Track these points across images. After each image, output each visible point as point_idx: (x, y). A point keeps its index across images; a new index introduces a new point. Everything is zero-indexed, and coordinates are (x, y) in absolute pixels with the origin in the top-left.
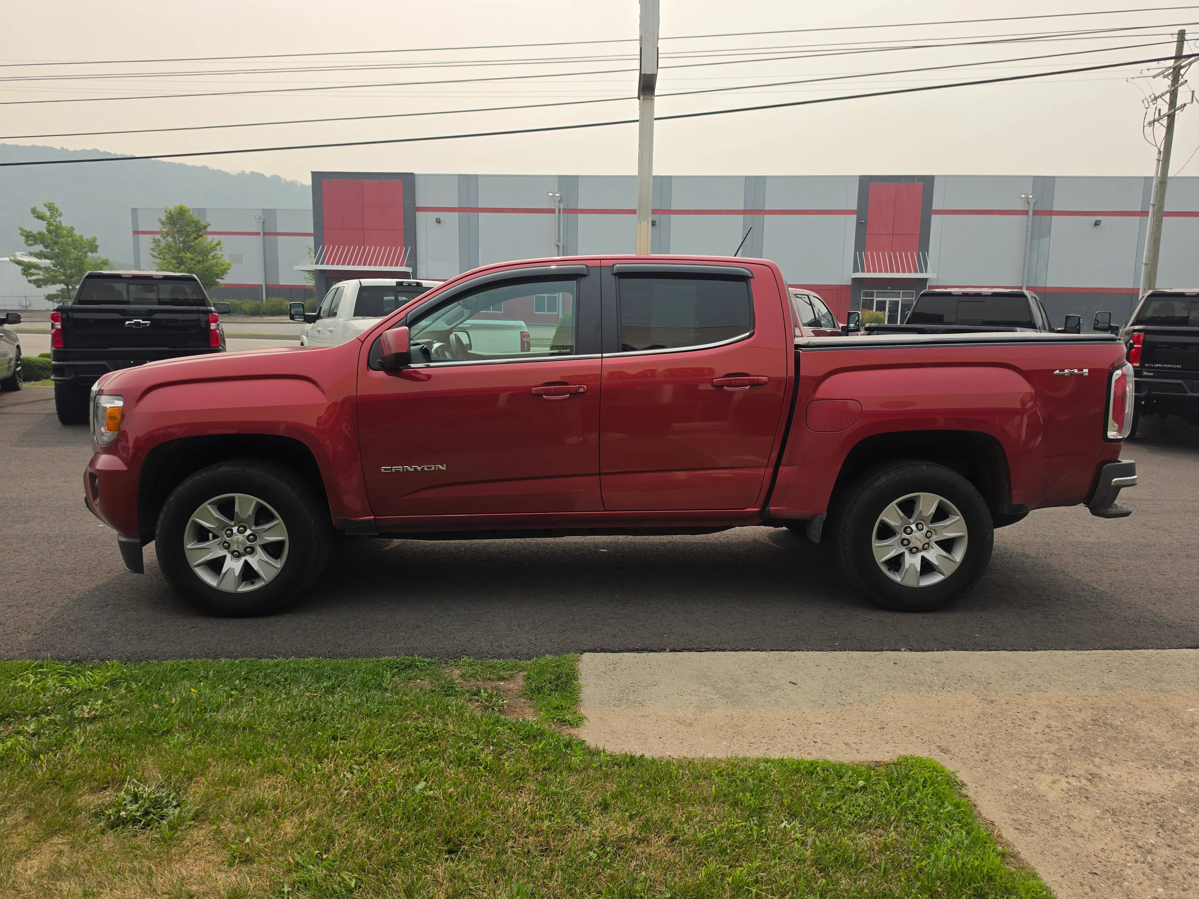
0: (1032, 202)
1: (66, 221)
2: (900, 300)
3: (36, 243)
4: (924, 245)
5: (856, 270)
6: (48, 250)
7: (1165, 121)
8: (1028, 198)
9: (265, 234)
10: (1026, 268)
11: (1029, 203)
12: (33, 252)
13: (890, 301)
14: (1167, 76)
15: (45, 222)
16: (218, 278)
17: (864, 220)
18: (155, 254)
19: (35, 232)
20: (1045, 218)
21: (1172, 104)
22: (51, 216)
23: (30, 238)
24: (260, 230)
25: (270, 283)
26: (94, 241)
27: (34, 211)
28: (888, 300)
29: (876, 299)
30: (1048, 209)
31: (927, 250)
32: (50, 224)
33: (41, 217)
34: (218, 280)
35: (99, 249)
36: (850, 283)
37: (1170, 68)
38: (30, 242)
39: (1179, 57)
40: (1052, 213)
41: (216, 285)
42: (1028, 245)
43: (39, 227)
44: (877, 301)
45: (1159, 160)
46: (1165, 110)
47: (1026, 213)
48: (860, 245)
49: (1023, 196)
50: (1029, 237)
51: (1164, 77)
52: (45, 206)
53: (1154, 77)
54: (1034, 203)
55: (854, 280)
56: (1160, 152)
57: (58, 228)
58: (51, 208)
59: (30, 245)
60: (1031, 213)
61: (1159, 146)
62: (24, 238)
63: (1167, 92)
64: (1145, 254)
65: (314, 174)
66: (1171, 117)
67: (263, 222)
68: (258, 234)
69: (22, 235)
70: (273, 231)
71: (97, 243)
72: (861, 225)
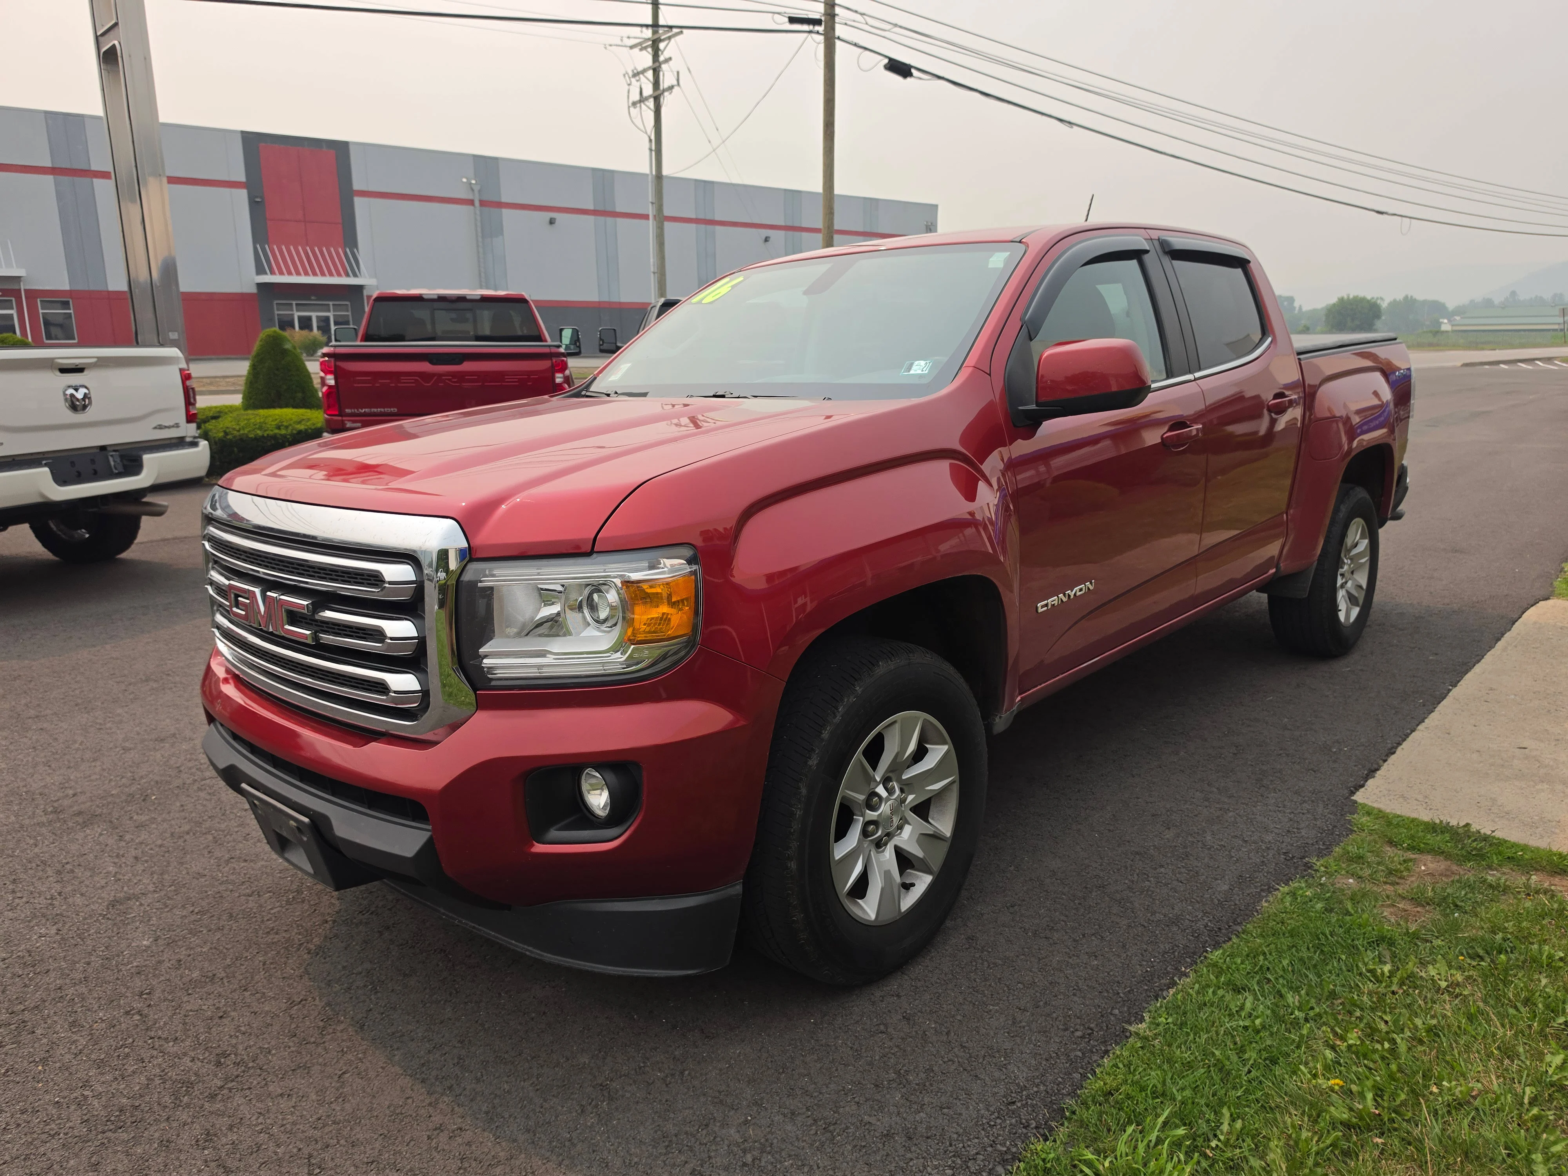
0: (476, 188)
2: (331, 315)
4: (350, 240)
5: (260, 271)
7: (651, 103)
8: (471, 184)
10: (483, 275)
11: (473, 190)
13: (317, 317)
14: (645, 48)
17: (261, 198)
20: (494, 211)
21: (656, 84)
28: (314, 315)
29: (297, 314)
30: (496, 199)
31: (356, 246)
36: (254, 290)
37: (649, 39)
39: (655, 25)
40: (500, 205)
42: (480, 244)
44: (300, 318)
45: (651, 150)
46: (648, 90)
47: (471, 202)
48: (260, 235)
49: (464, 180)
50: (480, 234)
51: (641, 50)
53: (631, 47)
54: (479, 191)
55: (260, 286)
56: (650, 140)
60: (477, 203)
61: (649, 133)
63: (649, 68)
64: (652, 260)
66: (657, 99)
72: (256, 205)
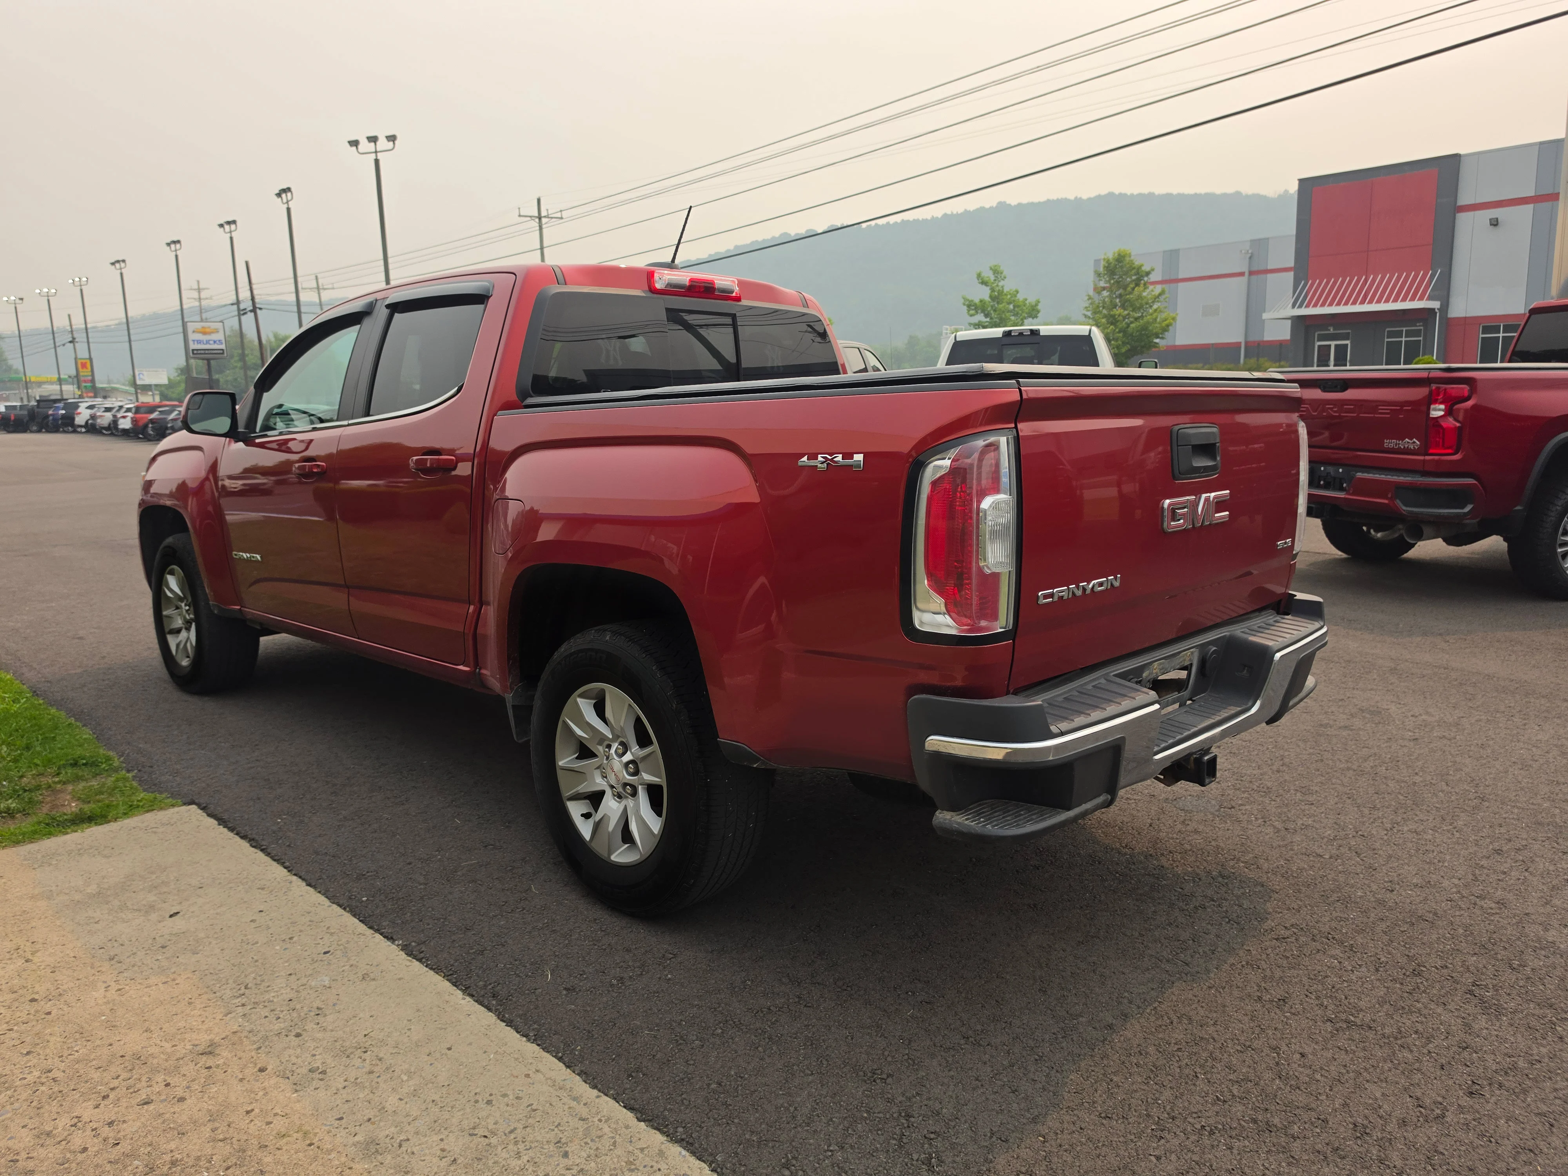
1: (1008, 285)
3: (977, 312)
6: (988, 319)
9: (1251, 273)
12: (972, 322)
15: (988, 288)
16: (1158, 337)
18: (1089, 314)
19: (977, 301)
22: (995, 280)
23: (973, 307)
24: (1245, 269)
25: (1251, 339)
26: (1036, 305)
27: (979, 275)
32: (993, 290)
33: (984, 283)
34: (1157, 341)
35: (1039, 315)
38: (972, 312)
41: (1155, 347)
43: (982, 294)
52: (991, 269)
57: (1001, 293)
58: (996, 271)
59: (972, 315)
62: (965, 308)
65: (1301, 181)
67: (1250, 258)
68: (1242, 274)
69: (964, 304)
70: (1262, 268)
71: (1039, 307)
